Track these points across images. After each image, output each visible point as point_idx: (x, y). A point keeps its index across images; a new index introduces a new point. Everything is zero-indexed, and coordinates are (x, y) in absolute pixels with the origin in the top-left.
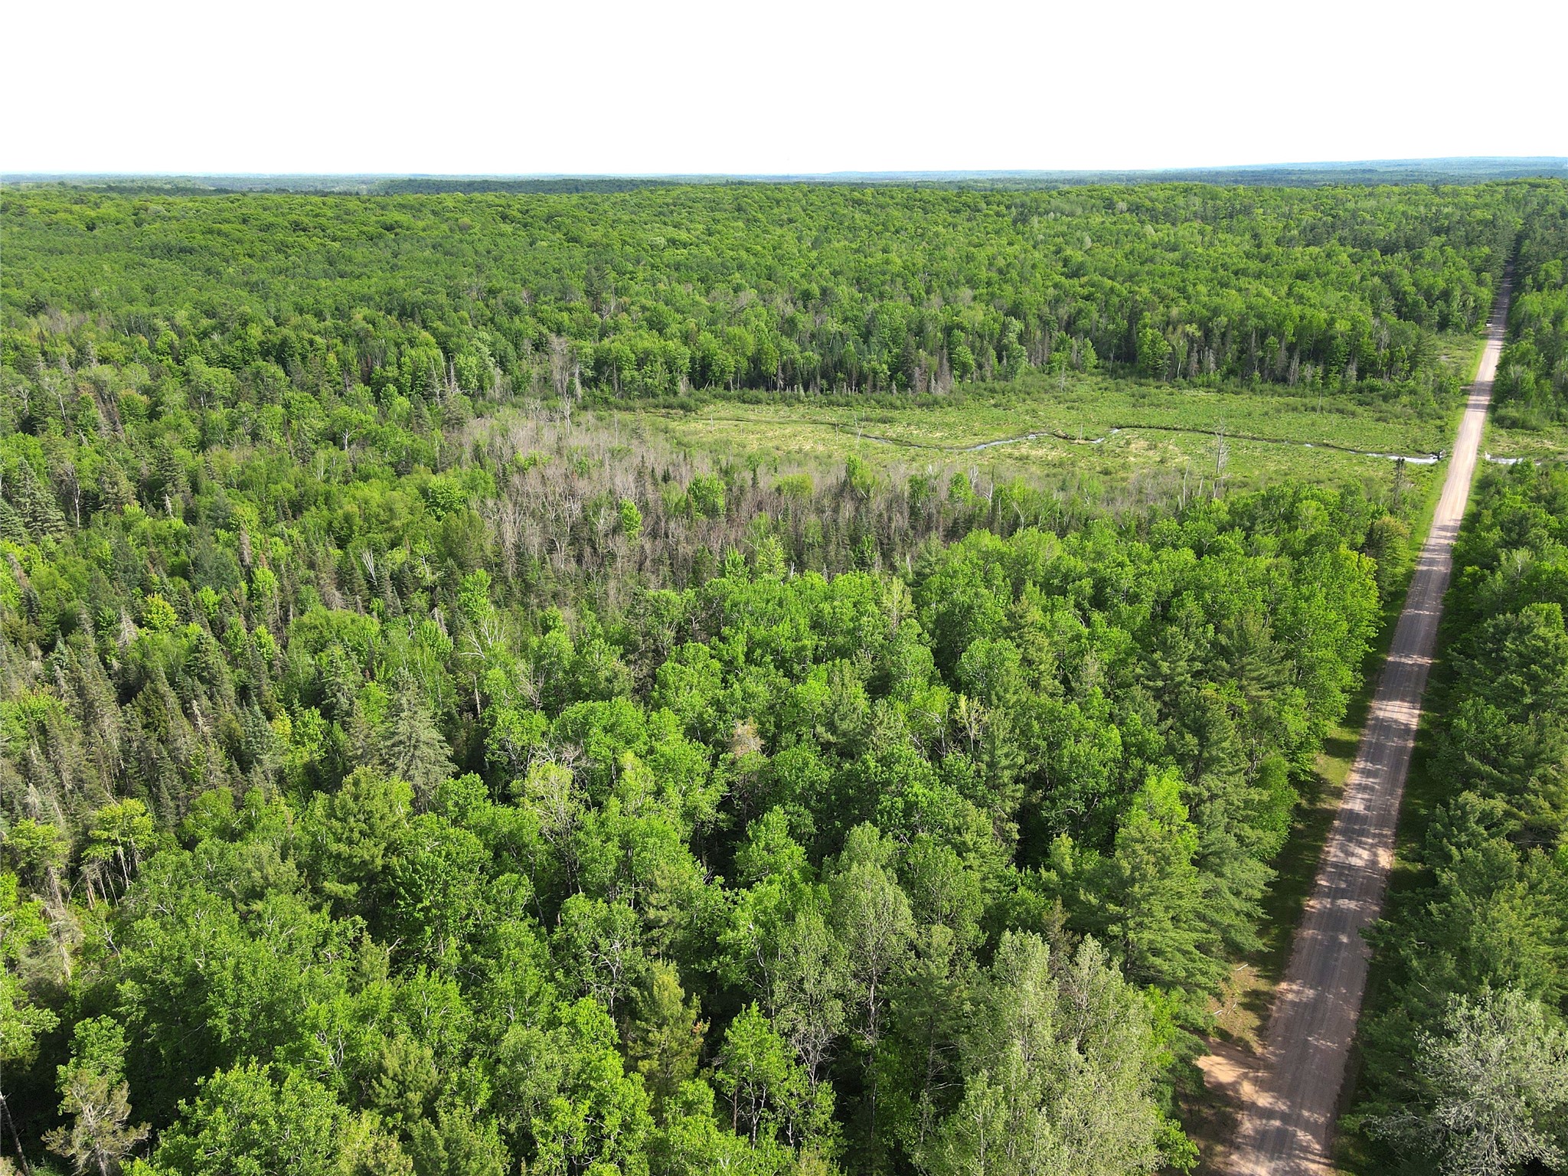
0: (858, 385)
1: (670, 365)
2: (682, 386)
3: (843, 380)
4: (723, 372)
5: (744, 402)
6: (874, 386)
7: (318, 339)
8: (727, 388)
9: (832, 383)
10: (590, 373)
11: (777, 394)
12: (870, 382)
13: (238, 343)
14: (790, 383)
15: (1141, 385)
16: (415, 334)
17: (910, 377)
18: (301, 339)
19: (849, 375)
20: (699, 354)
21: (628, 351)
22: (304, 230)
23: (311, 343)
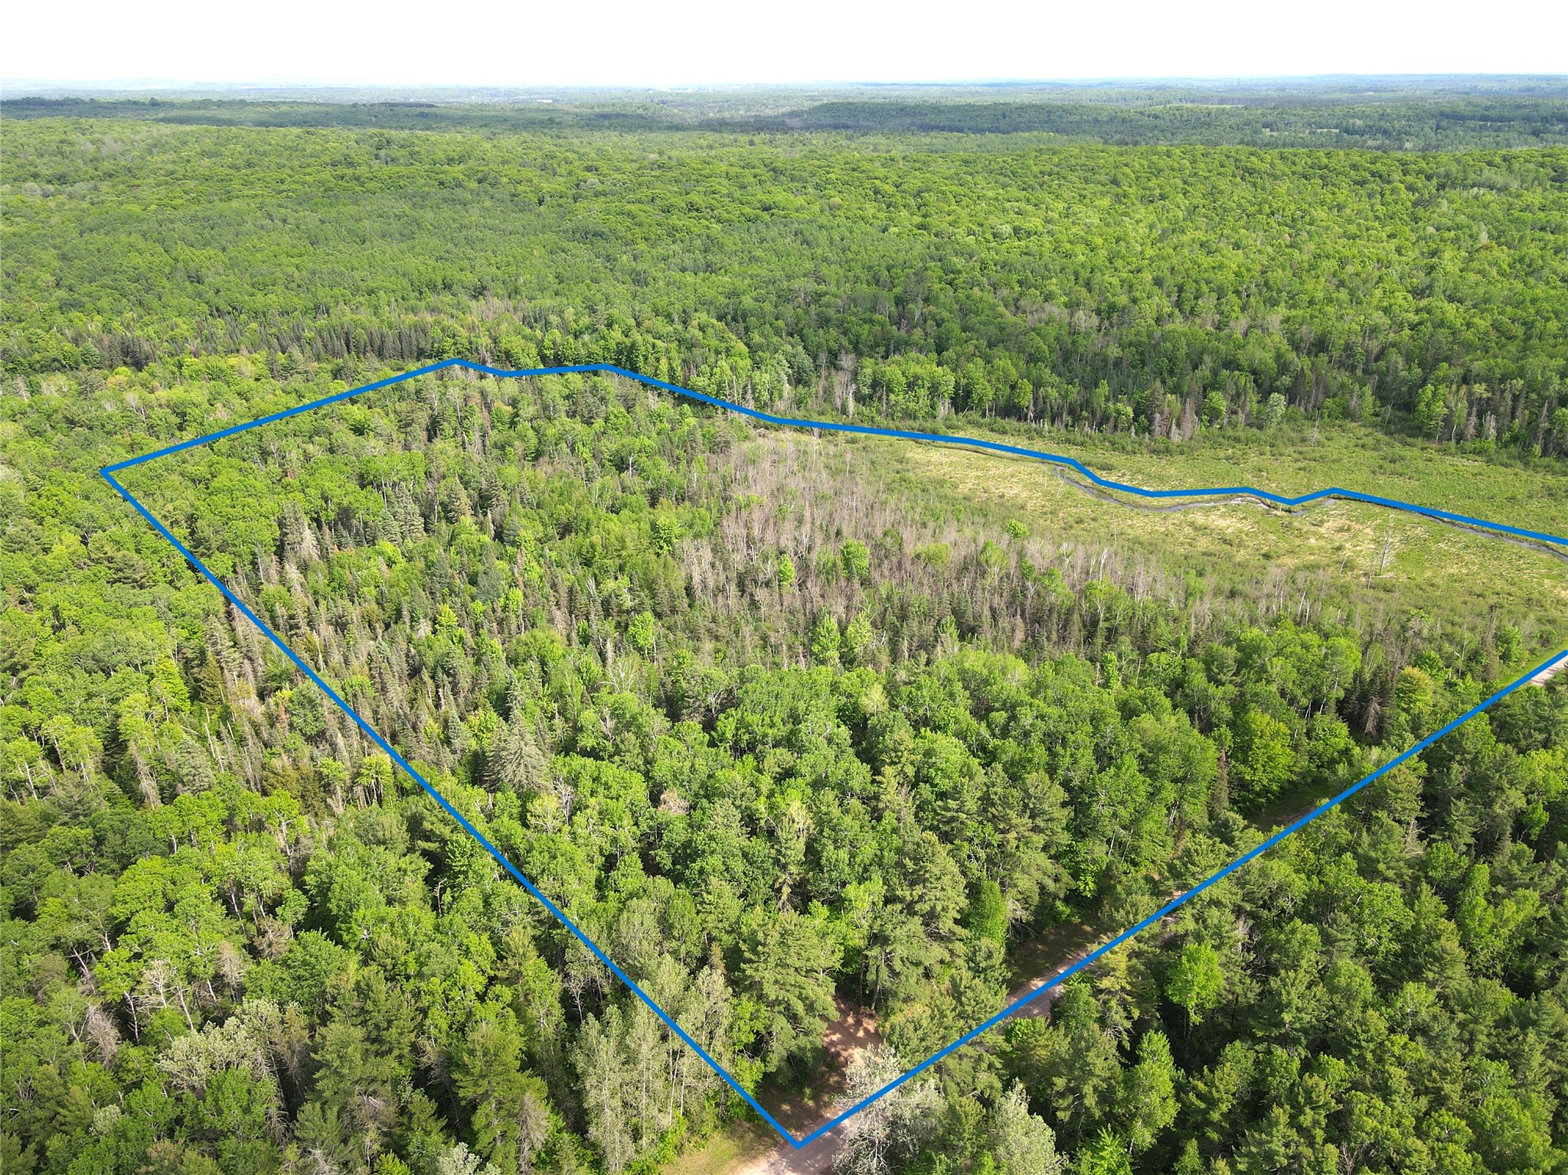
0: (1100, 425)
1: (934, 390)
2: (944, 409)
3: (1086, 419)
4: (981, 400)
5: (992, 430)
6: (1115, 427)
7: (659, 343)
8: (984, 415)
9: (1077, 419)
10: (866, 391)
11: (1023, 426)
12: (1111, 423)
13: (602, 342)
14: (1039, 417)
15: (1406, 444)
16: (733, 344)
17: (1151, 421)
18: (645, 342)
19: (1093, 413)
20: (963, 381)
21: (900, 375)
22: (697, 210)
23: (654, 346)
